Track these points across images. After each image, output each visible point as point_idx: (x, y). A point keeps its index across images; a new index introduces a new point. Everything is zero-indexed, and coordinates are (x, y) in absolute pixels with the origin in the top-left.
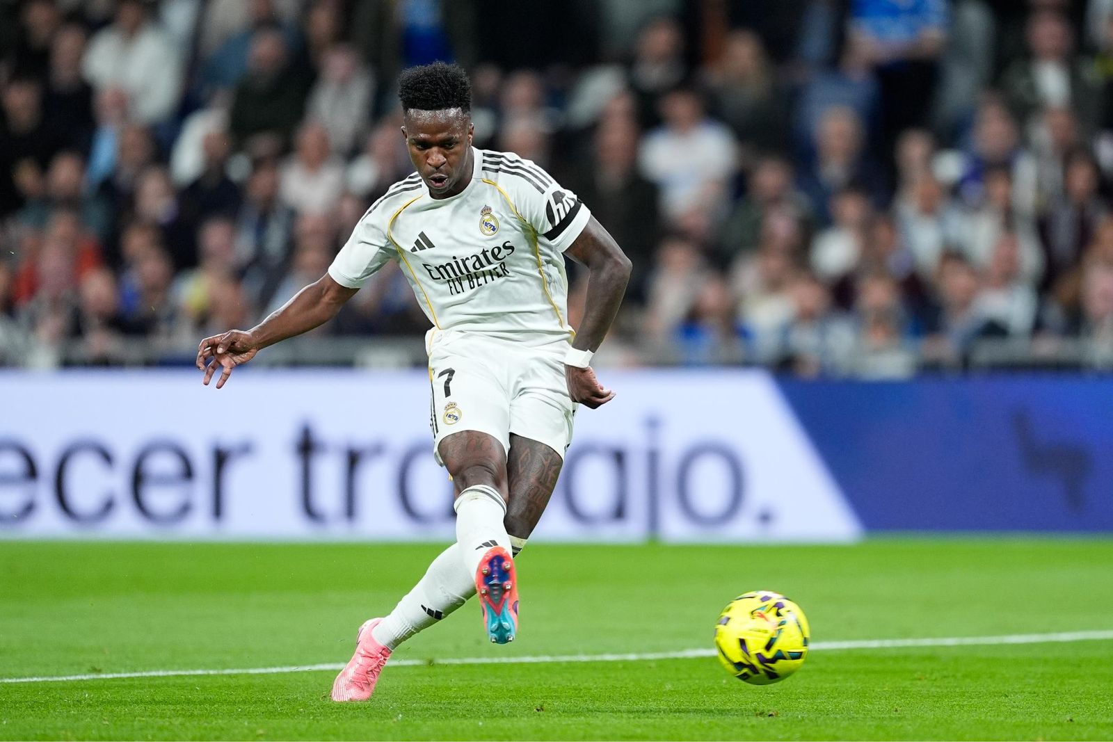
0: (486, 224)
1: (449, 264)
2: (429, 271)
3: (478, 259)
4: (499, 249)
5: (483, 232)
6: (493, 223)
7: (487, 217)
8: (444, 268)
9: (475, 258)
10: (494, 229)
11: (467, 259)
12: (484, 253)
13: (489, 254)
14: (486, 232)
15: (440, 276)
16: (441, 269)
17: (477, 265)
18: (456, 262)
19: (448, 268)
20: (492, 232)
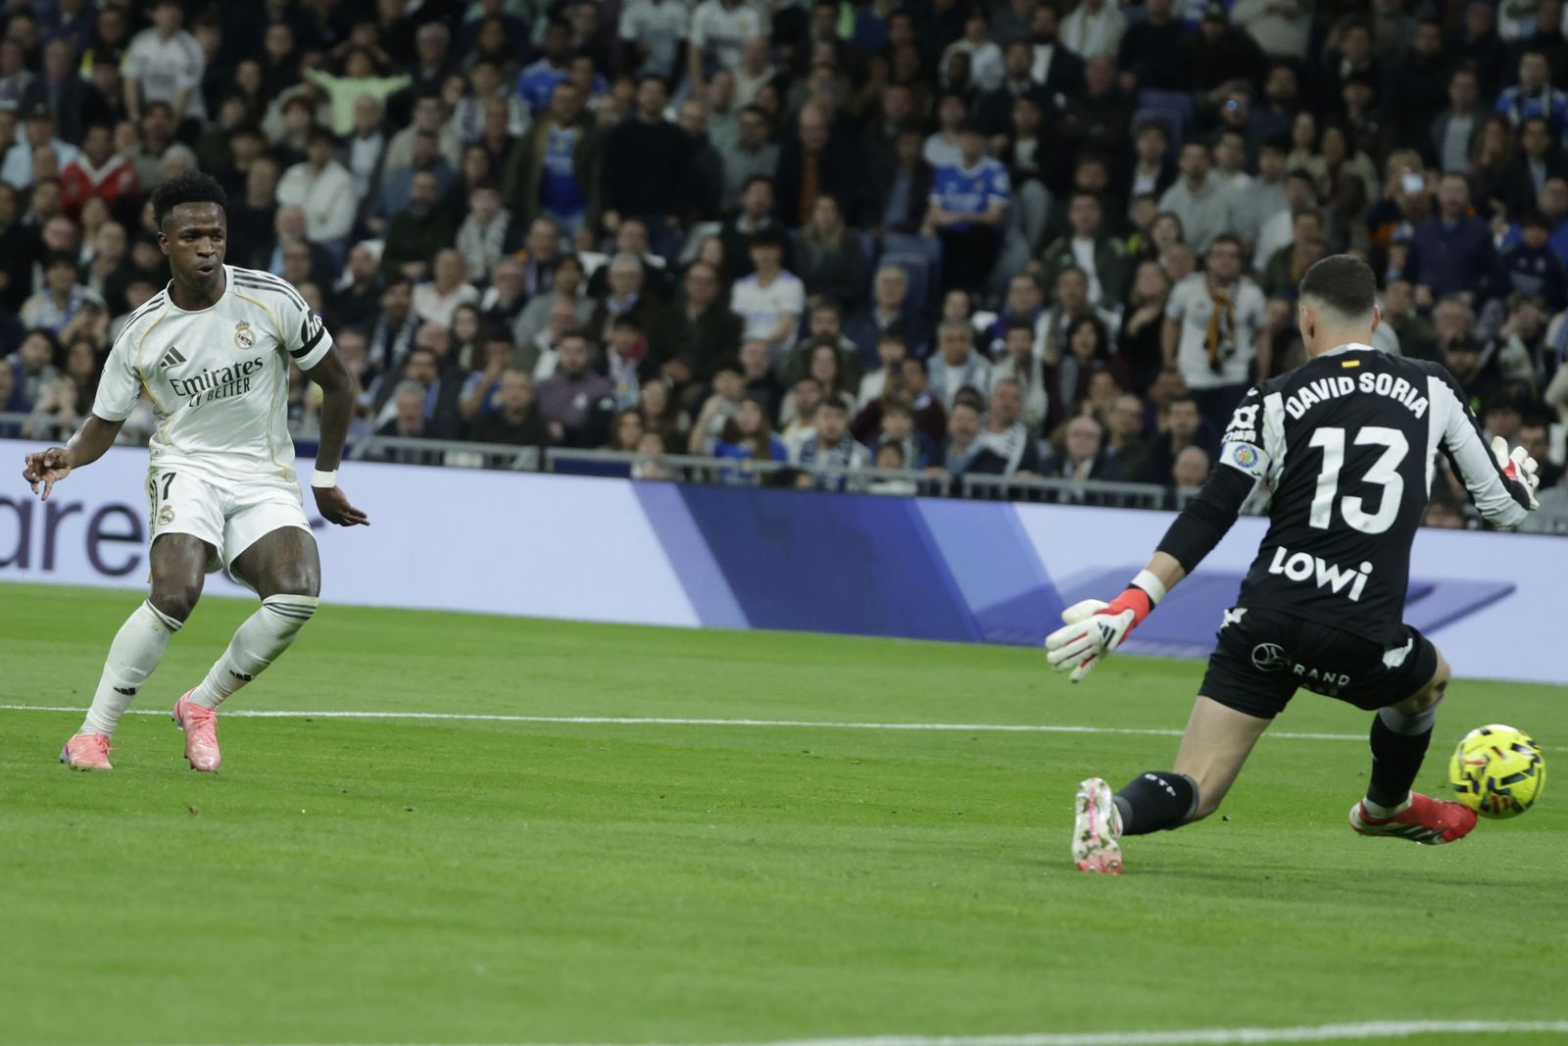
0: (242, 338)
1: (198, 378)
2: (175, 386)
3: (229, 372)
4: (251, 363)
5: (238, 345)
6: (250, 338)
7: (243, 332)
8: (192, 381)
9: (226, 371)
10: (250, 344)
11: (218, 371)
12: (236, 366)
13: (241, 368)
14: (242, 346)
15: (185, 391)
16: (189, 384)
17: (227, 378)
18: (206, 375)
19: (197, 382)
20: (248, 346)
